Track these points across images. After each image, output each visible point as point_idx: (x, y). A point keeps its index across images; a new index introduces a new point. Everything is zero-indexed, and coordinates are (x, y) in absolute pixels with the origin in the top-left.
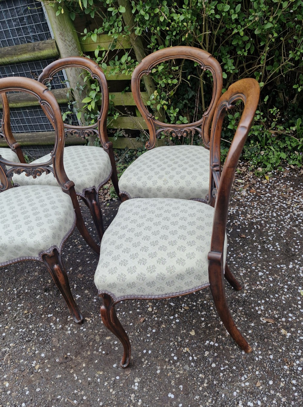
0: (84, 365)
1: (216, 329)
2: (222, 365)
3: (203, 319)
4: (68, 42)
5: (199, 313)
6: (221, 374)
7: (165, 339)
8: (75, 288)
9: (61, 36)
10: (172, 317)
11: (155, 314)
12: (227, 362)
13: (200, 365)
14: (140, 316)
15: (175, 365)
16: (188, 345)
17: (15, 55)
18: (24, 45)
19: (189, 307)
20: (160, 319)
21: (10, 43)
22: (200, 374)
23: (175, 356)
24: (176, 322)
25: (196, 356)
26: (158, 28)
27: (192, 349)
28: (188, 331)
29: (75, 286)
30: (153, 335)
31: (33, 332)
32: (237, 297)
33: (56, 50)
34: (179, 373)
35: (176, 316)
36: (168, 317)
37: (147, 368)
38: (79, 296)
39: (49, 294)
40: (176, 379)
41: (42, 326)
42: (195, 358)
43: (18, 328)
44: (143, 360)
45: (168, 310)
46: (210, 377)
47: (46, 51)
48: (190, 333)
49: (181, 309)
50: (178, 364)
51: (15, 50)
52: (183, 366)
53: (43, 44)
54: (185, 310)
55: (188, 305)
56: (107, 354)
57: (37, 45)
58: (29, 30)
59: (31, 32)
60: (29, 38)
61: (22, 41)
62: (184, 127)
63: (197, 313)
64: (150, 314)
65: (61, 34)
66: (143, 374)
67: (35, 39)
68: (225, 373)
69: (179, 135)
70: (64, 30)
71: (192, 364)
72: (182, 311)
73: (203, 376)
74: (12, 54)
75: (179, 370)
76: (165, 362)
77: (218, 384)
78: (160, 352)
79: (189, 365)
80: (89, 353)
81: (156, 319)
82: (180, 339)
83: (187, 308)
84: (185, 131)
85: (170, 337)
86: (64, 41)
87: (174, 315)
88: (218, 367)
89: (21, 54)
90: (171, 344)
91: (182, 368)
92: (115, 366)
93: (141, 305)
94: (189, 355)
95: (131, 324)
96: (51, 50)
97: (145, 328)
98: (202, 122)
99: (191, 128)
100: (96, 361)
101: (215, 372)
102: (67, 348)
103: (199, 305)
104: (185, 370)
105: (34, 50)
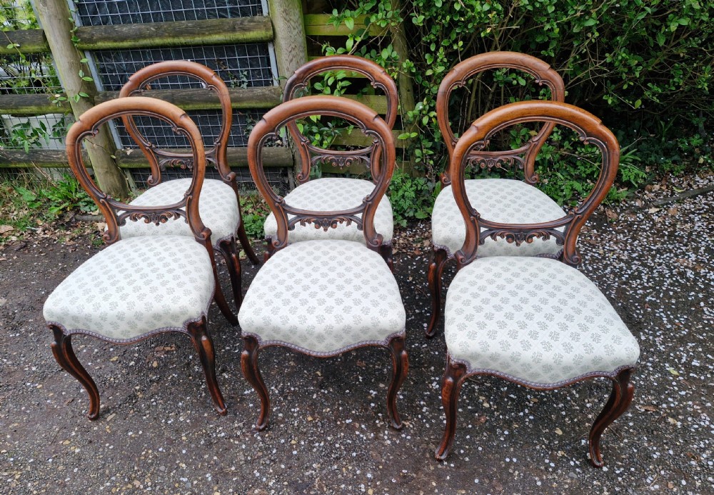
0: (434, 484)
1: (587, 424)
2: (615, 468)
3: (563, 413)
5: (555, 405)
6: (620, 479)
7: (527, 443)
8: (361, 381)
10: (522, 414)
11: (497, 410)
12: (620, 464)
13: (588, 470)
14: (477, 414)
15: (557, 474)
16: (560, 448)
19: (537, 398)
20: (507, 417)
22: (593, 481)
23: (550, 462)
24: (530, 419)
25: (577, 460)
27: (568, 452)
28: (551, 430)
29: (360, 378)
30: (508, 438)
31: (337, 446)
32: (594, 382)
34: (566, 483)
35: (527, 411)
36: (516, 414)
37: (522, 481)
38: (375, 393)
39: (329, 392)
40: (565, 489)
41: (344, 436)
42: (577, 462)
43: (312, 442)
44: (511, 471)
45: (511, 405)
46: (608, 483)
48: (556, 432)
49: (530, 403)
50: (560, 471)
52: (567, 473)
54: (535, 403)
55: (536, 396)
56: (458, 467)
63: (553, 406)
64: (489, 411)
66: (521, 489)
68: (624, 477)
71: (577, 470)
72: (531, 405)
73: (599, 483)
75: (565, 479)
76: (542, 470)
77: (622, 490)
78: (529, 459)
79: (575, 472)
80: (432, 468)
81: (501, 417)
82: (546, 442)
83: (536, 400)
85: (533, 440)
87: (523, 411)
88: (612, 471)
90: (538, 447)
91: (567, 477)
92: (476, 481)
93: (471, 399)
94: (568, 461)
95: (470, 426)
97: (492, 430)
100: (448, 478)
101: (611, 476)
102: (398, 465)
103: (551, 396)
104: (572, 478)
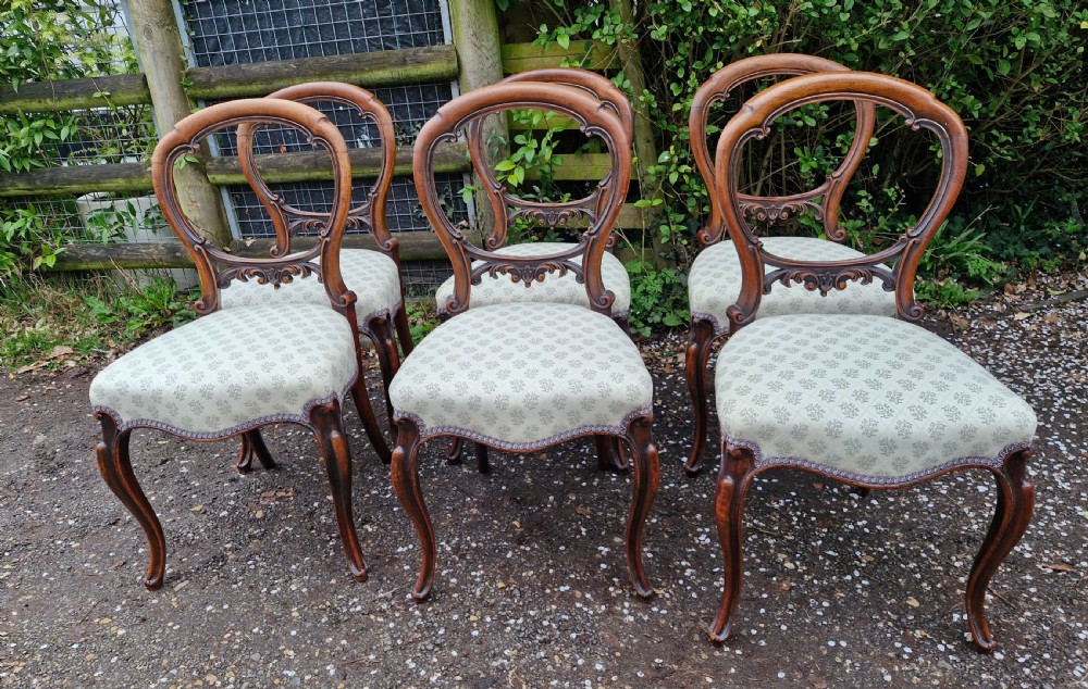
1: (959, 591)
2: (1017, 654)
3: (918, 576)
4: (485, 51)
5: (903, 566)
6: (1027, 671)
7: (861, 618)
8: (584, 534)
9: (474, 39)
10: (849, 577)
11: (807, 572)
12: (1023, 647)
13: (969, 657)
14: (774, 579)
15: (917, 663)
16: (918, 625)
17: (355, 70)
18: (379, 54)
19: (873, 556)
20: (826, 582)
21: (343, 48)
22: (980, 673)
23: (903, 646)
24: (864, 586)
25: (949, 643)
26: (701, 29)
27: (931, 631)
28: (900, 600)
29: (583, 530)
30: (829, 612)
31: (545, 623)
32: (963, 532)
33: (455, 65)
34: (935, 677)
35: (857, 574)
36: (840, 577)
37: (858, 674)
38: (607, 550)
39: (533, 549)
40: (935, 687)
41: (557, 610)
42: (950, 646)
44: (838, 660)
45: (830, 565)
46: (1007, 676)
47: (433, 66)
48: (908, 602)
49: (860, 562)
50: (921, 660)
51: (358, 62)
52: (934, 662)
53: (425, 52)
54: (869, 562)
55: (869, 553)
56: (749, 655)
57: (411, 53)
58: (395, 25)
59: (399, 29)
60: (393, 40)
61: (375, 45)
62: (784, 202)
63: (898, 565)
64: (793, 574)
65: (475, 34)
66: (858, 686)
67: (405, 42)
68: (1034, 667)
69: (773, 217)
70: (483, 27)
71: (951, 657)
72: (863, 565)
73: (992, 677)
74: (349, 70)
75: (930, 671)
76: (891, 659)
78: (867, 643)
79: (948, 660)
80: (704, 656)
81: (815, 582)
82: (895, 617)
83: (871, 559)
84: (786, 209)
85: (870, 614)
86: (479, 48)
87: (850, 572)
88: (1011, 658)
89: (371, 70)
90: (881, 625)
91: (934, 668)
92: (781, 675)
93: (763, 558)
94: (934, 644)
95: (764, 597)
96: (445, 65)
97: (802, 601)
98: (825, 191)
99: (800, 203)
100: (733, 670)
101: (1011, 668)
102: (648, 650)
104: (944, 670)
105: (403, 62)
